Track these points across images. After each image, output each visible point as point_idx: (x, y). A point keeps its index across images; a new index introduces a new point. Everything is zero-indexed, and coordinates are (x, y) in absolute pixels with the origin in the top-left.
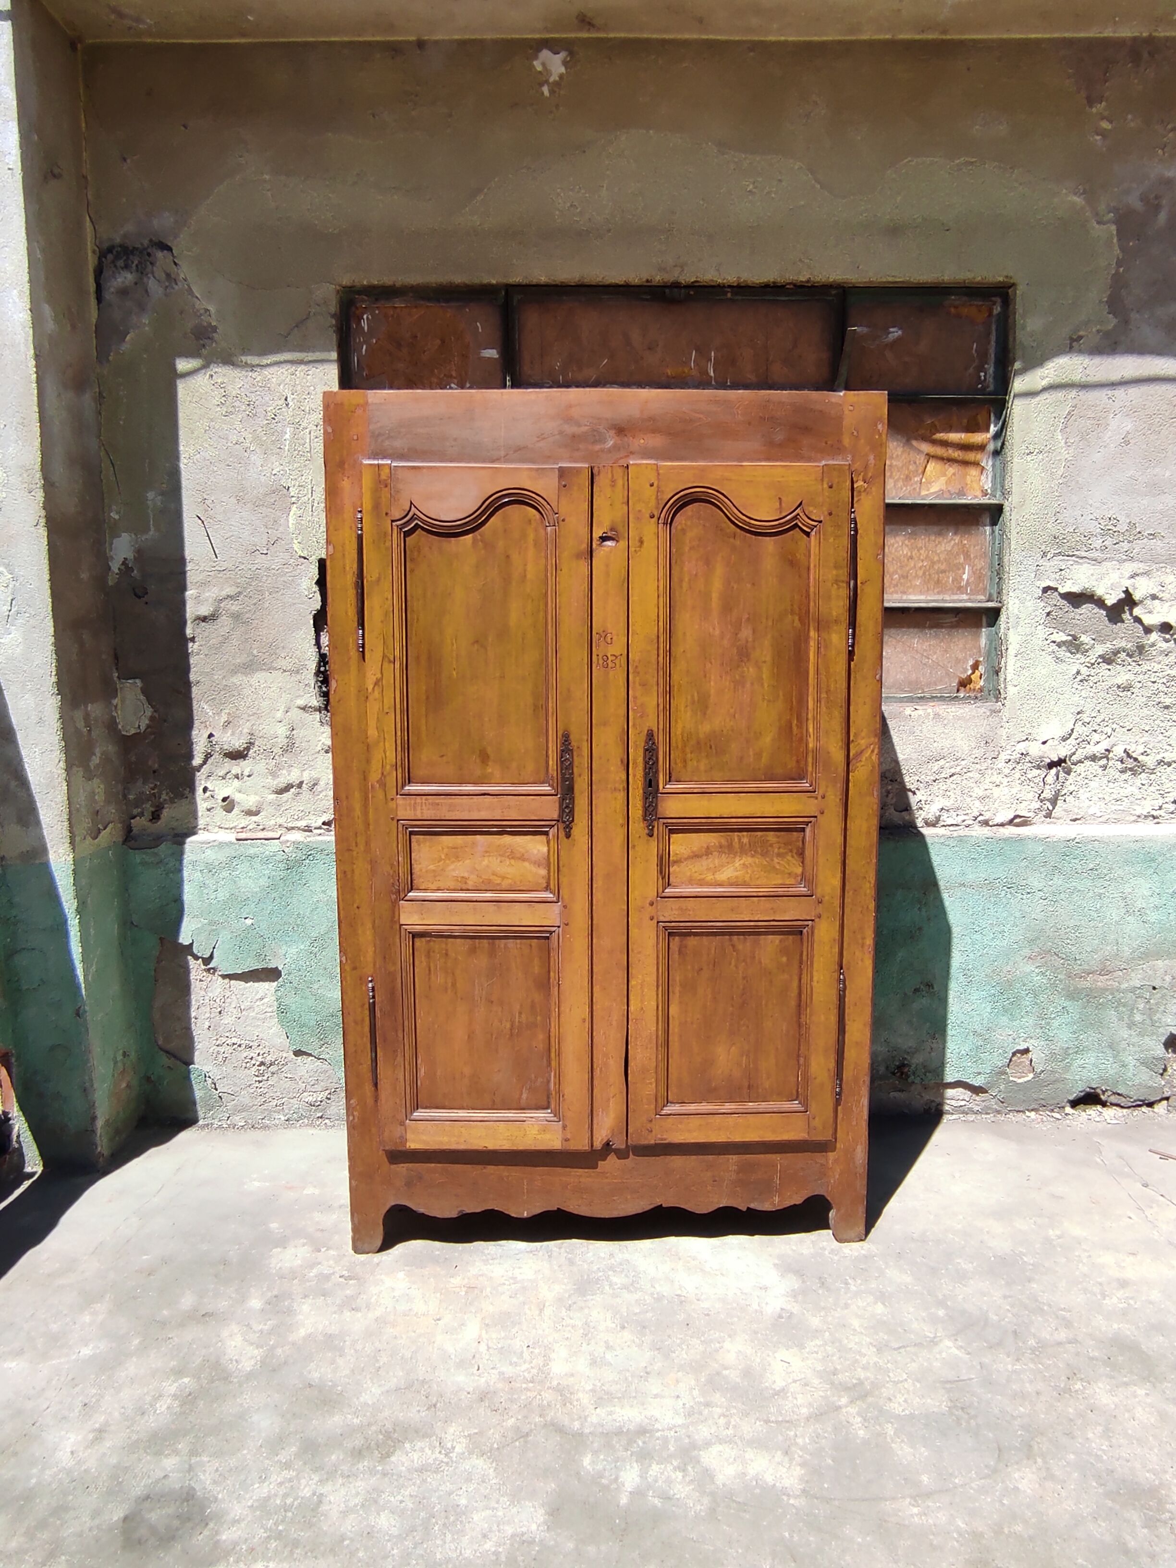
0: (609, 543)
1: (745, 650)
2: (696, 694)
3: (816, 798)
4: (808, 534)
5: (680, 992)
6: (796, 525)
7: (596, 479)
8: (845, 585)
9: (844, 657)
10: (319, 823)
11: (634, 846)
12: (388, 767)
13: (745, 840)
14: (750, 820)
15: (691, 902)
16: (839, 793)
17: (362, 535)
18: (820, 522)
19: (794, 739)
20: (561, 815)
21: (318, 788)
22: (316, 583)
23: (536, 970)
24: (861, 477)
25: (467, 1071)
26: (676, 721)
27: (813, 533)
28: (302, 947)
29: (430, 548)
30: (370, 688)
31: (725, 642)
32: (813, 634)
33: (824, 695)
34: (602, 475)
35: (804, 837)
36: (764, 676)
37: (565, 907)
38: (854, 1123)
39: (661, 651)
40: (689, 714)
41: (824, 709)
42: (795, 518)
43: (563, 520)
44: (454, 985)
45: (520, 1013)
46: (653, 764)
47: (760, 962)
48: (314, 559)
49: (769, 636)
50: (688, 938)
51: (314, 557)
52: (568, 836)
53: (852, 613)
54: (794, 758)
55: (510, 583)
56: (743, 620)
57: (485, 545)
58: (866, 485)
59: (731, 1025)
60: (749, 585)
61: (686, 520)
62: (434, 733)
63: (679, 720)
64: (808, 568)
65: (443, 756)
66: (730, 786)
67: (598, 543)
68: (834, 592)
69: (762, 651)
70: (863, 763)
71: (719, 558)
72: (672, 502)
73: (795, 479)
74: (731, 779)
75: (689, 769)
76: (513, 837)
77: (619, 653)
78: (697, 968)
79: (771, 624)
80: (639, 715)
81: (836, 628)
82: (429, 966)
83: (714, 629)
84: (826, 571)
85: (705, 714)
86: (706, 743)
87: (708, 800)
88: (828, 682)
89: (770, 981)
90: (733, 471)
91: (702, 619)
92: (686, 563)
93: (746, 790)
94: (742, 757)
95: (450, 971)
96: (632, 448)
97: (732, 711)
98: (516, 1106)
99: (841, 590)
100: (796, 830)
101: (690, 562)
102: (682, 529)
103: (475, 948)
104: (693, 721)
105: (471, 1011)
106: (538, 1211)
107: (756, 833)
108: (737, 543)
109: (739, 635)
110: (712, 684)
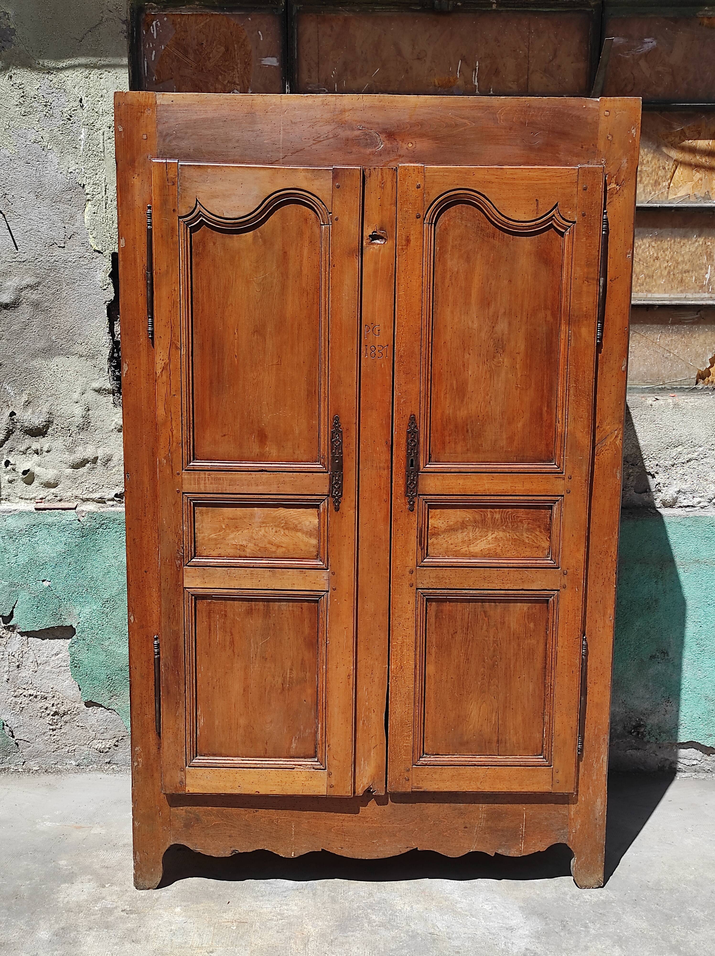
0: (378, 241)
1: (500, 342)
2: (455, 382)
3: (564, 479)
4: (562, 234)
5: (436, 653)
6: (551, 226)
7: (367, 180)
8: (595, 282)
9: (593, 349)
10: (112, 495)
11: (396, 520)
12: (175, 444)
13: (497, 516)
14: (502, 498)
15: (447, 572)
16: (584, 475)
17: (151, 229)
18: (574, 222)
19: (544, 424)
20: (331, 491)
21: (111, 464)
22: (109, 276)
23: (307, 631)
24: (614, 179)
25: (242, 721)
26: (436, 407)
27: (567, 233)
28: (95, 607)
29: (214, 244)
30: (159, 371)
31: (483, 334)
32: (563, 327)
33: (573, 384)
34: (372, 177)
35: (551, 514)
36: (518, 366)
37: (333, 573)
38: (594, 778)
39: (424, 343)
40: (448, 401)
41: (572, 398)
42: (551, 219)
43: (337, 219)
44: (232, 643)
45: (291, 669)
46: (414, 446)
47: (509, 627)
48: (107, 253)
49: (523, 330)
50: (444, 604)
51: (107, 251)
52: (337, 509)
53: (600, 309)
54: (544, 442)
55: (287, 277)
56: (500, 314)
57: (265, 242)
58: (618, 187)
59: (482, 684)
60: (506, 282)
61: (449, 220)
62: (217, 414)
63: (439, 406)
64: (562, 267)
65: (225, 435)
66: (484, 466)
67: (369, 241)
68: (585, 289)
69: (516, 343)
70: (607, 448)
71: (479, 256)
72: (436, 203)
73: (551, 181)
74: (486, 460)
75: (447, 451)
76: (288, 510)
77: (386, 344)
78: (451, 631)
79: (525, 318)
80: (402, 401)
81: (585, 322)
82: (210, 625)
83: (473, 322)
84: (578, 269)
85: (462, 401)
86: (463, 427)
87: (464, 479)
88: (577, 372)
89: (519, 645)
90: (494, 175)
91: (463, 313)
92: (449, 261)
93: (499, 470)
94: (496, 441)
95: (228, 630)
96: (401, 152)
97: (488, 398)
98: (286, 755)
99: (592, 286)
100: (544, 507)
101: (452, 260)
102: (446, 229)
103: (252, 609)
104: (452, 406)
105: (246, 668)
106: (304, 852)
107: (508, 510)
108: (496, 242)
109: (495, 328)
110: (470, 373)
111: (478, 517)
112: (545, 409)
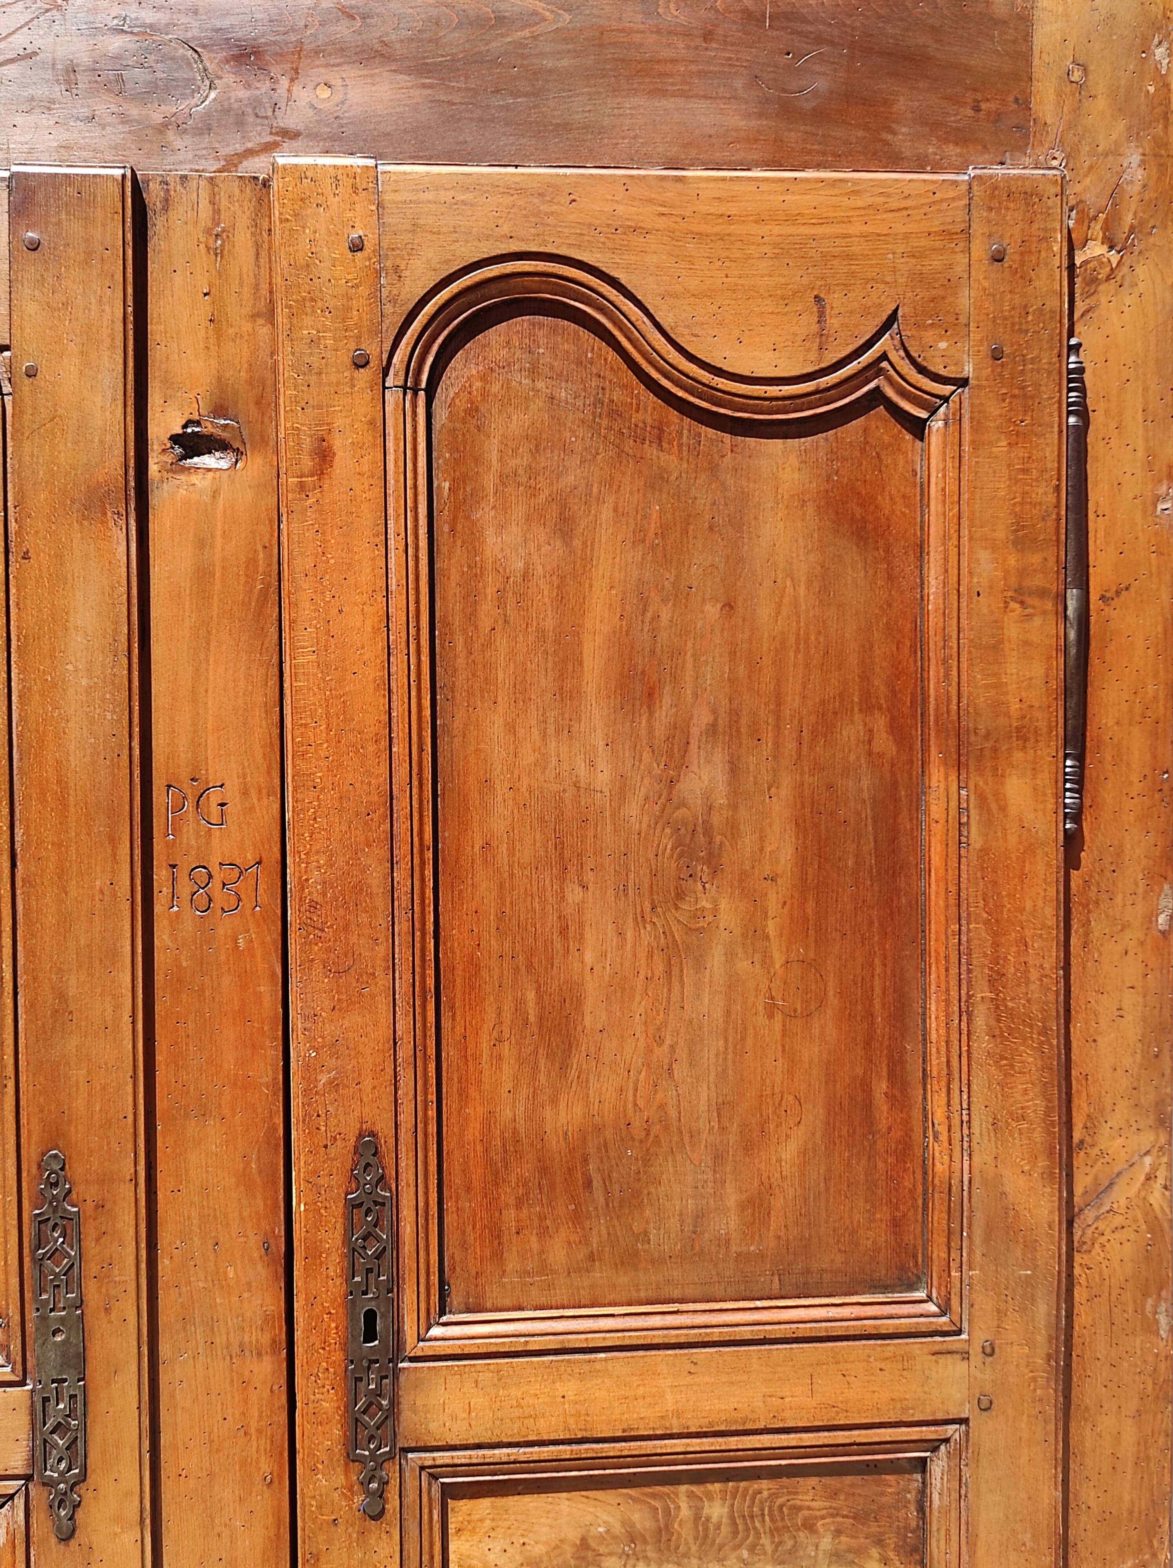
0: (207, 461)
1: (701, 839)
2: (531, 995)
3: (965, 1356)
4: (918, 428)
6: (876, 397)
7: (157, 226)
8: (1049, 605)
9: (1054, 855)
13: (717, 1511)
14: (733, 1442)
16: (1041, 1338)
18: (963, 382)
19: (880, 1145)
20: (37, 1461)
24: (1097, 229)
26: (463, 1094)
27: (937, 424)
31: (632, 810)
32: (936, 777)
33: (982, 992)
34: (179, 214)
35: (923, 1493)
36: (771, 928)
39: (402, 850)
40: (507, 1071)
41: (982, 1043)
42: (874, 369)
43: (31, 373)
46: (379, 1256)
49: (785, 790)
52: (67, 1536)
53: (1072, 703)
54: (883, 1214)
56: (695, 731)
58: (1114, 257)
60: (712, 610)
61: (483, 378)
63: (473, 1092)
64: (921, 549)
66: (657, 1321)
67: (168, 458)
68: (1012, 631)
69: (762, 839)
70: (1118, 1220)
71: (606, 513)
72: (430, 308)
73: (869, 229)
74: (665, 1294)
75: (512, 1263)
77: (250, 858)
79: (790, 746)
80: (323, 1079)
81: (1018, 755)
83: (592, 764)
84: (984, 555)
85: (564, 1067)
86: (570, 1170)
87: (582, 1377)
88: (996, 945)
90: (650, 201)
91: (551, 729)
92: (490, 532)
93: (716, 1334)
94: (699, 1217)
96: (290, 120)
97: (661, 1053)
99: (1037, 621)
100: (894, 1467)
101: (501, 527)
102: (473, 411)
104: (524, 1092)
107: (756, 1485)
108: (669, 460)
109: (680, 786)
110: (589, 957)
111: (641, 1519)
112: (881, 1087)
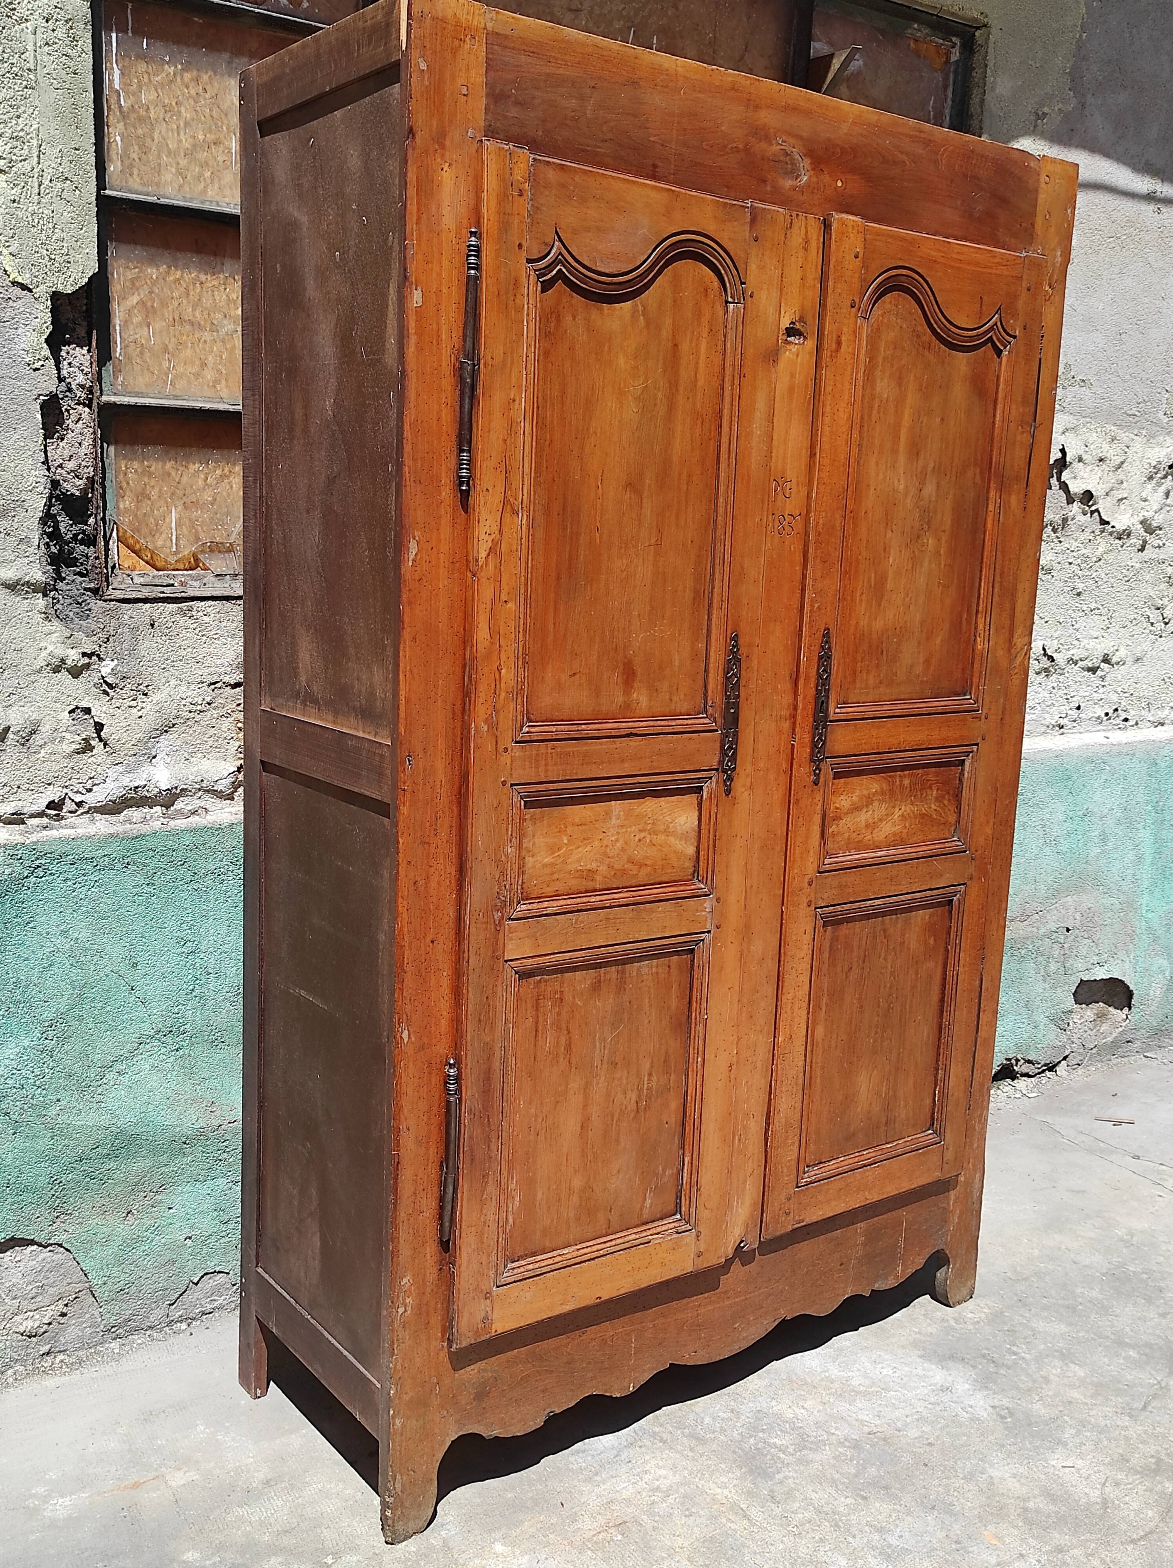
0: (792, 340)
1: (927, 514)
2: (873, 575)
3: (980, 719)
4: (999, 353)
5: (827, 1005)
6: (991, 339)
8: (1027, 429)
11: (797, 801)
12: (503, 694)
13: (906, 782)
14: (918, 753)
15: (851, 877)
16: (1000, 711)
17: (477, 278)
18: (1015, 337)
19: (963, 638)
20: (721, 762)
22: (47, 341)
23: (674, 1003)
24: (1047, 279)
25: (577, 1183)
26: (850, 615)
27: (1005, 353)
30: (483, 554)
31: (908, 501)
32: (992, 494)
35: (962, 773)
36: (942, 552)
37: (718, 901)
38: (975, 1145)
39: (847, 512)
40: (863, 606)
41: (996, 599)
42: (992, 328)
43: (751, 295)
44: (569, 1047)
45: (650, 1074)
46: (825, 679)
47: (909, 949)
48: (42, 291)
49: (950, 496)
50: (841, 926)
51: (42, 288)
52: (728, 792)
54: (961, 665)
55: (677, 390)
56: (929, 470)
57: (648, 324)
58: (1050, 291)
59: (875, 1041)
60: (938, 420)
61: (882, 316)
62: (565, 635)
63: (853, 614)
64: (995, 402)
65: (574, 674)
66: (899, 707)
67: (784, 338)
68: (1020, 437)
69: (943, 515)
70: (1016, 671)
71: (912, 377)
72: (874, 285)
73: (997, 272)
74: (899, 698)
75: (858, 685)
76: (657, 800)
77: (798, 513)
78: (846, 968)
79: (953, 478)
80: (816, 606)
81: (1014, 486)
82: (537, 1023)
83: (899, 481)
84: (1014, 407)
85: (880, 605)
86: (878, 647)
89: (917, 973)
91: (888, 465)
92: (878, 381)
93: (916, 711)
94: (912, 666)
95: (564, 1026)
96: (828, 193)
97: (907, 599)
98: (637, 1222)
99: (1024, 434)
100: (957, 763)
101: (882, 380)
102: (878, 329)
103: (600, 982)
104: (868, 614)
105: (587, 1086)
106: (647, 1376)
107: (919, 772)
108: (931, 357)
109: (922, 492)
110: (891, 560)
111: (885, 786)
112: (965, 615)
